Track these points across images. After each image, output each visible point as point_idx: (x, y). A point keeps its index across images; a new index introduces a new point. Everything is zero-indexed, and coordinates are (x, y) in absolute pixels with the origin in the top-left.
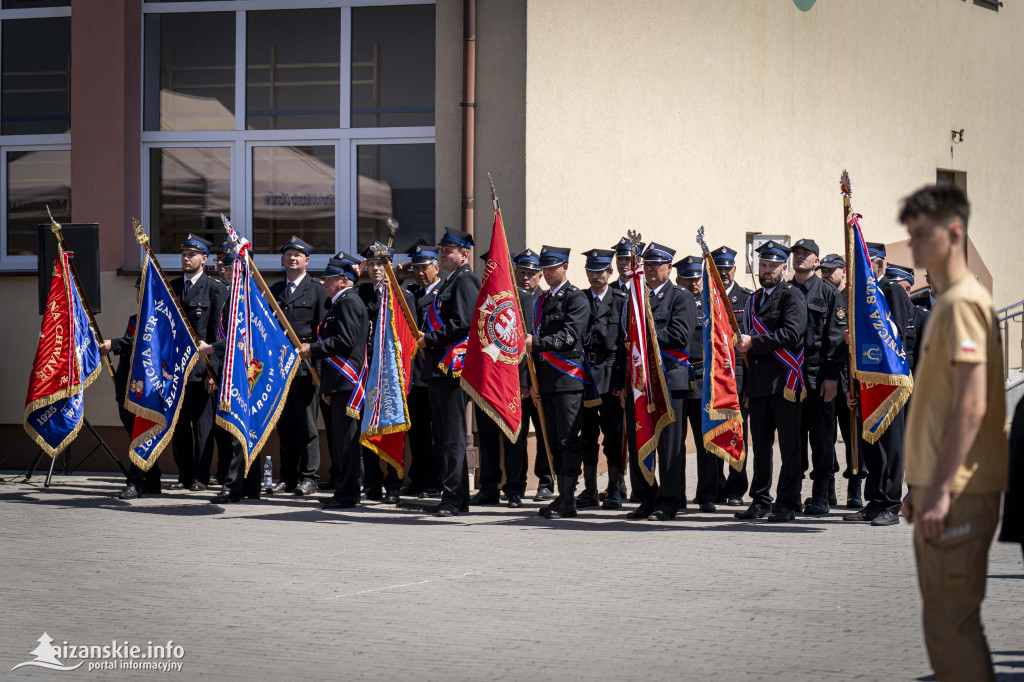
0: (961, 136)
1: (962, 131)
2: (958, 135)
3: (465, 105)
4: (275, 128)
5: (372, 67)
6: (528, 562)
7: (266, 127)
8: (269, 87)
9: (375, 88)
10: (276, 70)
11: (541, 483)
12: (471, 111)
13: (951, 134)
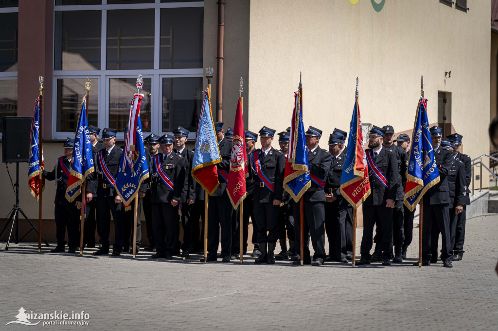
0: (449, 74)
1: (450, 72)
2: (448, 74)
3: (218, 58)
4: (120, 69)
5: (169, 39)
6: (263, 287)
7: (116, 69)
8: (117, 49)
9: (171, 49)
10: (121, 40)
11: (255, 247)
12: (222, 61)
13: (444, 74)
